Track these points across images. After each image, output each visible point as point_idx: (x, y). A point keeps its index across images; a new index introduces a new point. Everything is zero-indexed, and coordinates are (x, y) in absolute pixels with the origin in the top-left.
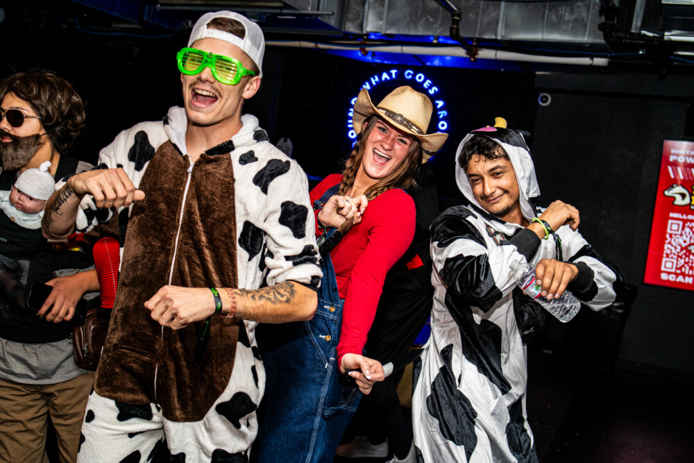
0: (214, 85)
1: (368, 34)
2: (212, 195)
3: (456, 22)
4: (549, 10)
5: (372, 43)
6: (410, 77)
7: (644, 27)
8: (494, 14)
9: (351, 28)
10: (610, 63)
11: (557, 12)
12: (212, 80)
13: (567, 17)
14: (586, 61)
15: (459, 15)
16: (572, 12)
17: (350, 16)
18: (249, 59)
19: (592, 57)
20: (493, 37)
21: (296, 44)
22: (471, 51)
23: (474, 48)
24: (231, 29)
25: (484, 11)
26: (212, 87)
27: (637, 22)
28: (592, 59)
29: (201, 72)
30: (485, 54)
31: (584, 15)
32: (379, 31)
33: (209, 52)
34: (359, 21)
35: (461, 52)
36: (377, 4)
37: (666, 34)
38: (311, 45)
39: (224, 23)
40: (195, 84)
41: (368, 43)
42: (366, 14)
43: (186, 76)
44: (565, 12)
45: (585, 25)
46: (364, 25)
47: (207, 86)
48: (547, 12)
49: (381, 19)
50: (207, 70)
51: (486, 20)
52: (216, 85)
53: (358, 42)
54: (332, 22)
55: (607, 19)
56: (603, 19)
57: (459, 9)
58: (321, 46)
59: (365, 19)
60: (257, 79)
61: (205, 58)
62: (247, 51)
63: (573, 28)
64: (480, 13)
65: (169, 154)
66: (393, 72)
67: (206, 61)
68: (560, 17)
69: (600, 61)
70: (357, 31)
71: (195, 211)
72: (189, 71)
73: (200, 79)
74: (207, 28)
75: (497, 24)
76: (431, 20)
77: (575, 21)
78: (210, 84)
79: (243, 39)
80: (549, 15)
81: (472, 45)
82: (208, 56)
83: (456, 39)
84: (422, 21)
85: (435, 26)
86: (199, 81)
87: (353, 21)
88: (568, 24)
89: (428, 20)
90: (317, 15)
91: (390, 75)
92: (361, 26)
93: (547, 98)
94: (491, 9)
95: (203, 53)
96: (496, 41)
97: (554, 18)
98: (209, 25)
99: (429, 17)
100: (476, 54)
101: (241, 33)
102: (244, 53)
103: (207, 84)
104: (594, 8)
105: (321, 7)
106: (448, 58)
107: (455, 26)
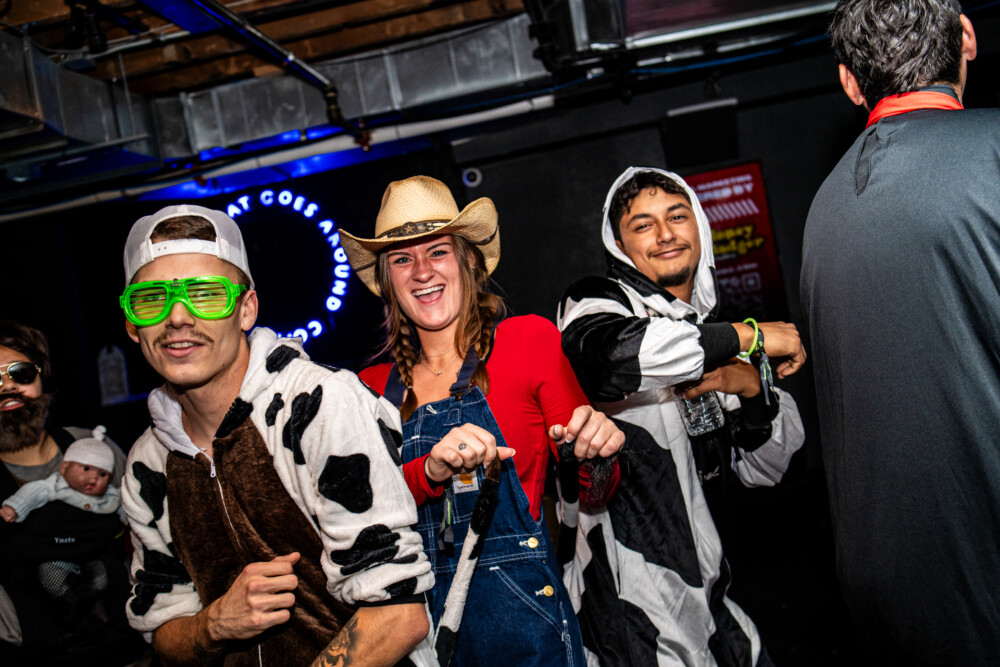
0: (195, 329)
1: (200, 154)
2: (256, 496)
3: (331, 101)
4: (456, 50)
5: (209, 165)
6: (270, 201)
7: (593, 38)
8: (379, 76)
9: (174, 152)
10: (556, 101)
11: (466, 50)
12: (191, 321)
13: (483, 53)
14: (523, 107)
15: (334, 90)
16: (487, 45)
17: (167, 134)
18: (233, 269)
19: (529, 98)
20: (389, 109)
21: (91, 199)
22: (361, 138)
23: (364, 133)
24: (193, 232)
25: (363, 75)
26: (193, 332)
27: (581, 35)
28: (531, 102)
29: (169, 314)
30: (381, 136)
31: (505, 45)
32: (216, 144)
33: (172, 279)
34: (182, 138)
35: (346, 143)
36: (201, 107)
37: (629, 39)
38: (116, 194)
39: (177, 226)
40: (164, 336)
41: (203, 167)
42: (189, 125)
43: (144, 330)
44: (478, 46)
45: (511, 59)
46: (192, 141)
47: (186, 335)
48: (452, 54)
49: (215, 127)
50: (179, 308)
51: (371, 87)
52: (199, 327)
53: (187, 170)
54: (143, 149)
55: (541, 41)
56: (535, 44)
57: (331, 80)
58: (131, 192)
59: (190, 133)
60: (251, 296)
61: (168, 290)
62: (227, 258)
63: (496, 67)
64: (359, 79)
65: (182, 468)
66: (244, 201)
67: (172, 295)
68: (473, 56)
69: (544, 101)
70: (184, 154)
71: (248, 529)
72: (145, 319)
73: (172, 326)
74: (153, 243)
75: (388, 88)
76: (291, 108)
77: (496, 56)
78: (188, 330)
79: (215, 241)
80: (456, 58)
81: (360, 128)
82: (172, 286)
83: (337, 126)
84: (278, 112)
85: (299, 115)
86: (170, 330)
87: (173, 141)
88: (487, 63)
89: (285, 111)
90: (121, 145)
91: (240, 206)
92: (188, 145)
93: (473, 174)
94: (372, 70)
95: (163, 283)
96: (394, 113)
97: (465, 59)
98: (153, 237)
99: (285, 105)
100: (368, 139)
101: (207, 233)
102: (224, 261)
103: (185, 329)
104: (515, 32)
105: (123, 132)
106: (317, 159)
107: (333, 107)
